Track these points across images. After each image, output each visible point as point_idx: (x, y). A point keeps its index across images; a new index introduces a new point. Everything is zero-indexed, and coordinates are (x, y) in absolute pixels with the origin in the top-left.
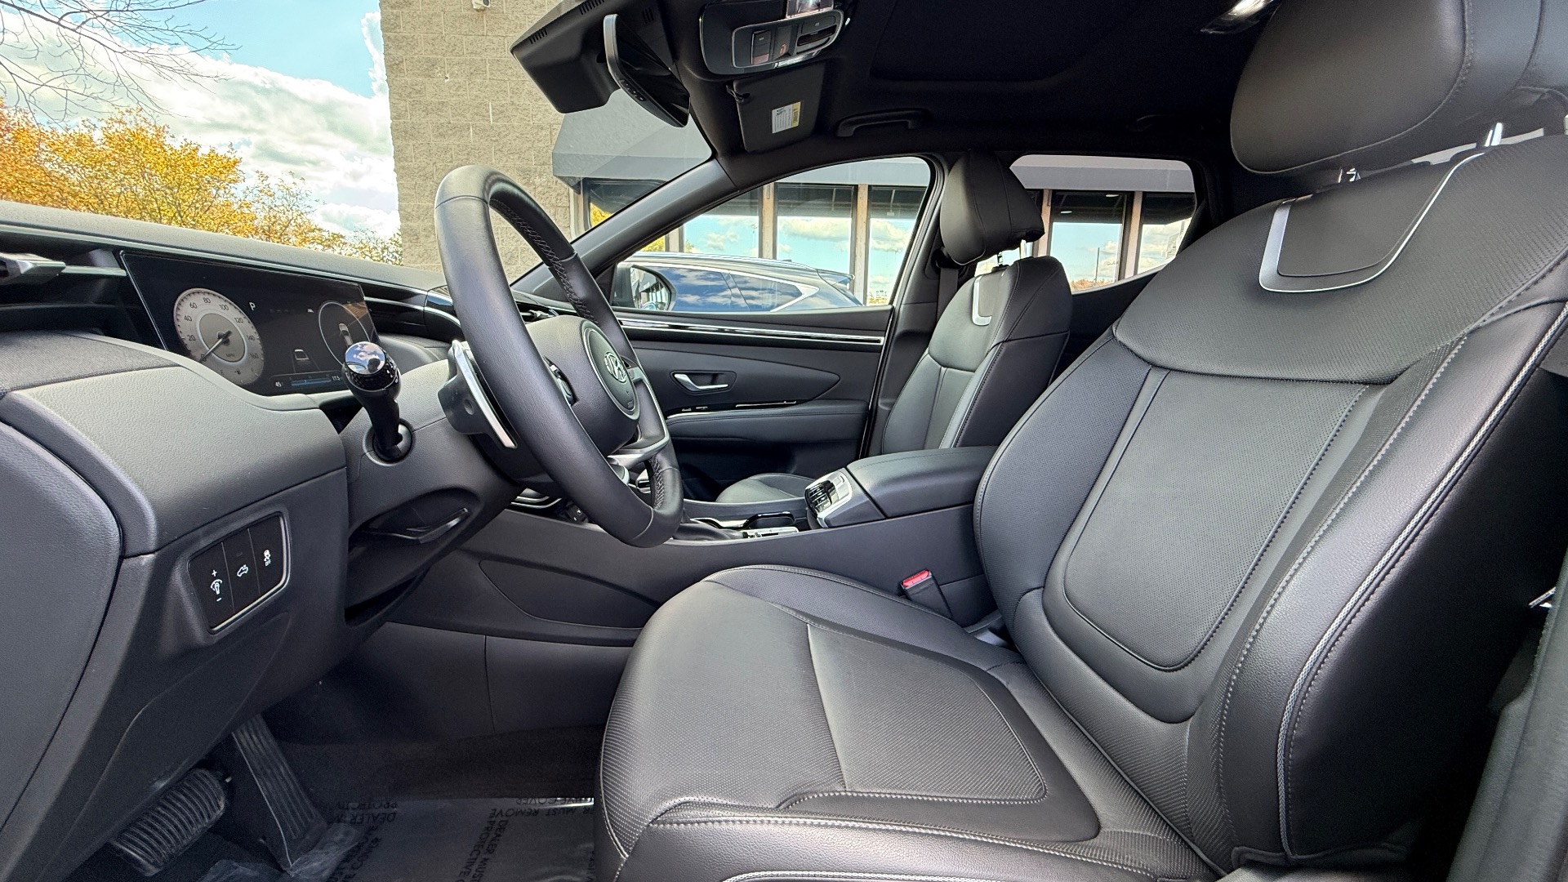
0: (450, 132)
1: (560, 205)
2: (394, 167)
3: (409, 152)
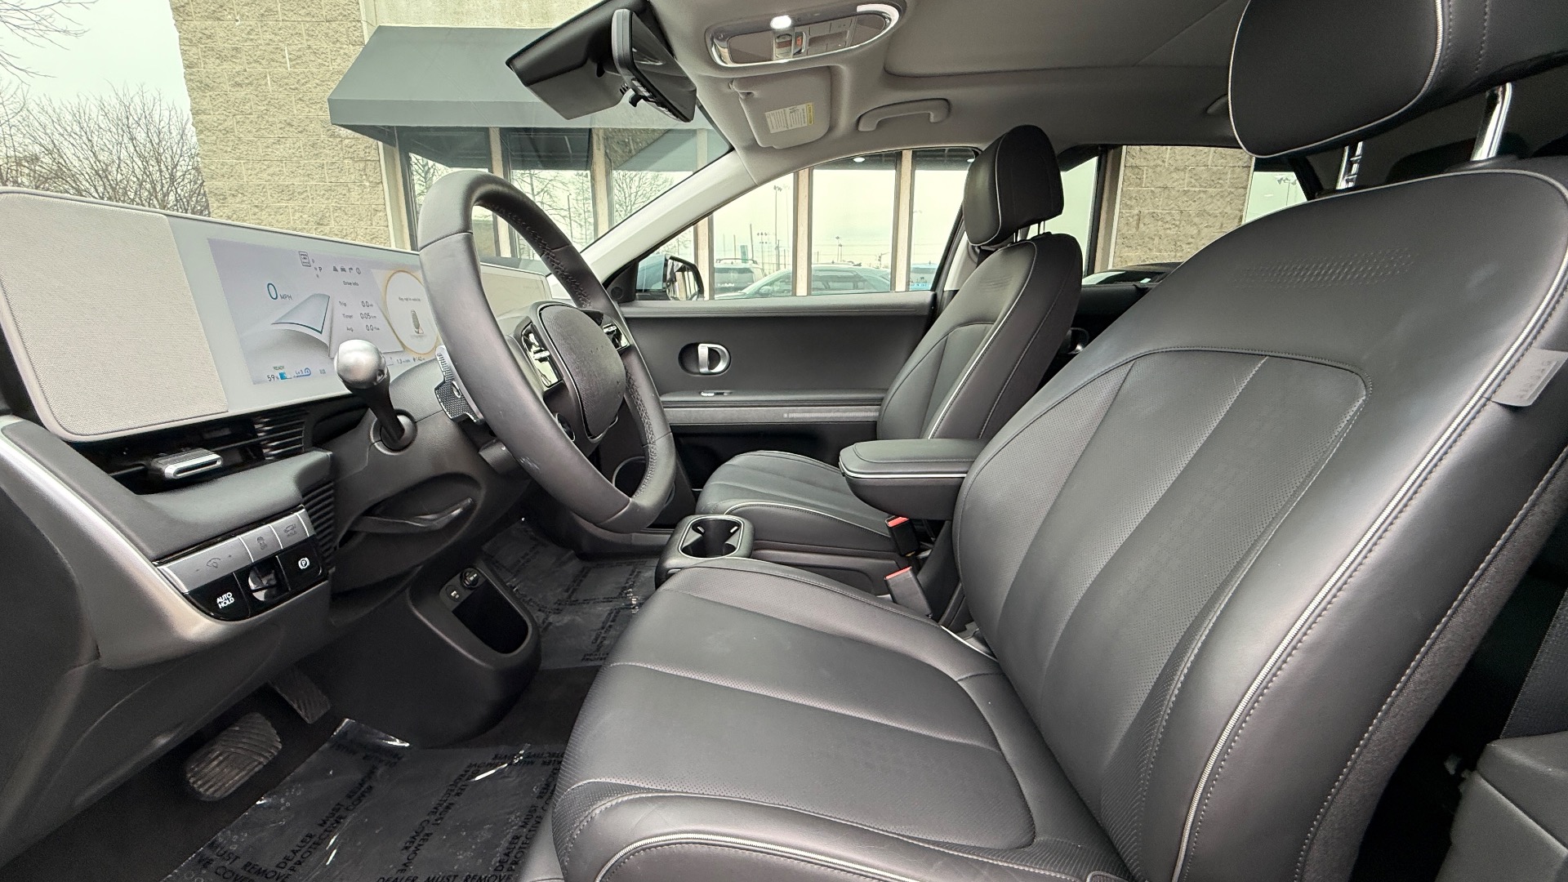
0: (247, 81)
1: (369, 158)
3: (205, 104)
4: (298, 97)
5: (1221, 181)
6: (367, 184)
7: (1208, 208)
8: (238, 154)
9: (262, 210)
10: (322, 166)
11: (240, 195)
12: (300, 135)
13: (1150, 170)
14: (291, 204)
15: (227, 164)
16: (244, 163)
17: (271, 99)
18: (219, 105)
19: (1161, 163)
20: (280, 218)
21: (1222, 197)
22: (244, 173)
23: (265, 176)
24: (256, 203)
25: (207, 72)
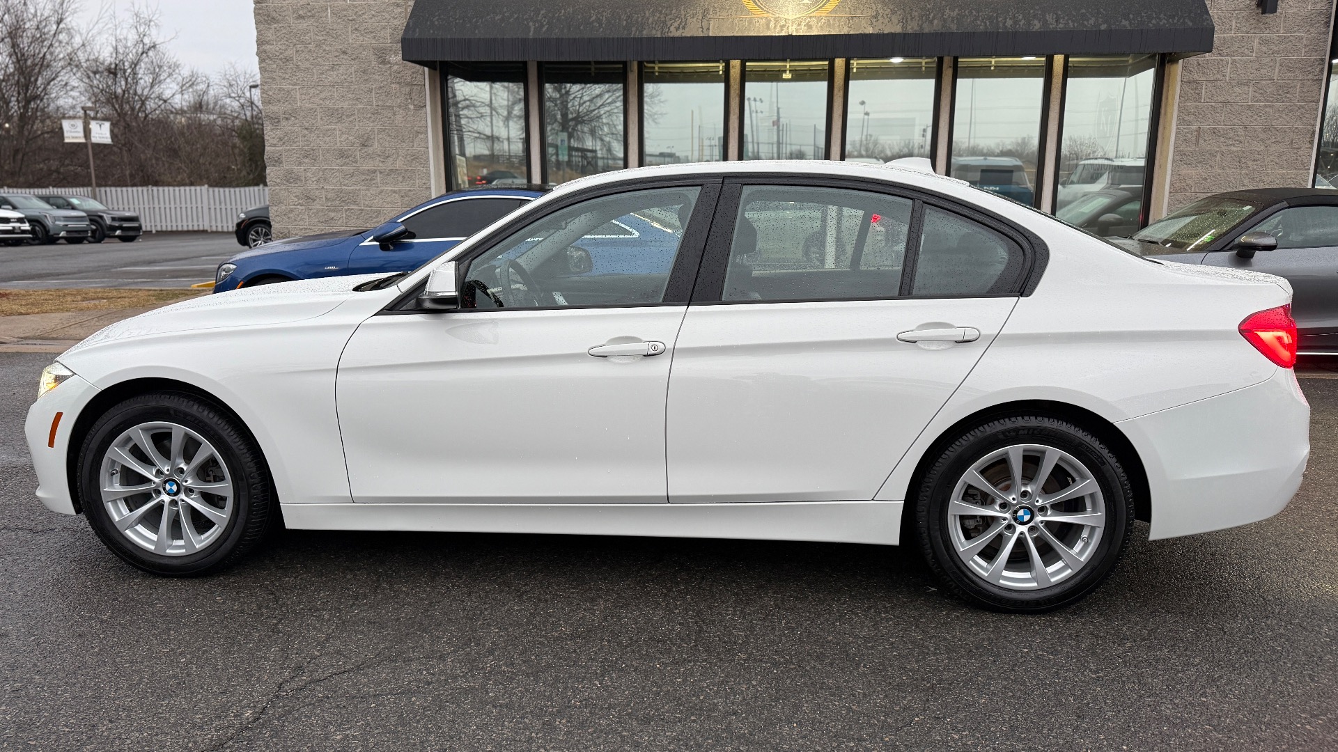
0: (309, 14)
1: (415, 83)
2: (256, 50)
3: (270, 35)
4: (354, 28)
5: (1288, 96)
6: (412, 107)
7: (1274, 123)
8: (295, 80)
9: (311, 132)
10: (370, 91)
11: (293, 118)
12: (353, 62)
13: (1208, 84)
14: (339, 126)
15: (284, 90)
16: (299, 89)
17: (330, 29)
18: (282, 36)
19: (1219, 77)
20: (327, 139)
21: (1291, 111)
22: (298, 97)
23: (316, 100)
24: (307, 125)
25: (274, 6)
